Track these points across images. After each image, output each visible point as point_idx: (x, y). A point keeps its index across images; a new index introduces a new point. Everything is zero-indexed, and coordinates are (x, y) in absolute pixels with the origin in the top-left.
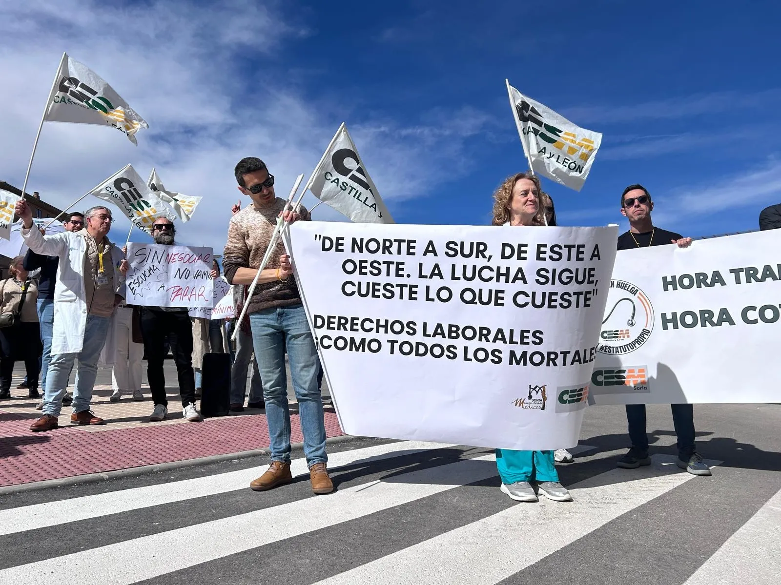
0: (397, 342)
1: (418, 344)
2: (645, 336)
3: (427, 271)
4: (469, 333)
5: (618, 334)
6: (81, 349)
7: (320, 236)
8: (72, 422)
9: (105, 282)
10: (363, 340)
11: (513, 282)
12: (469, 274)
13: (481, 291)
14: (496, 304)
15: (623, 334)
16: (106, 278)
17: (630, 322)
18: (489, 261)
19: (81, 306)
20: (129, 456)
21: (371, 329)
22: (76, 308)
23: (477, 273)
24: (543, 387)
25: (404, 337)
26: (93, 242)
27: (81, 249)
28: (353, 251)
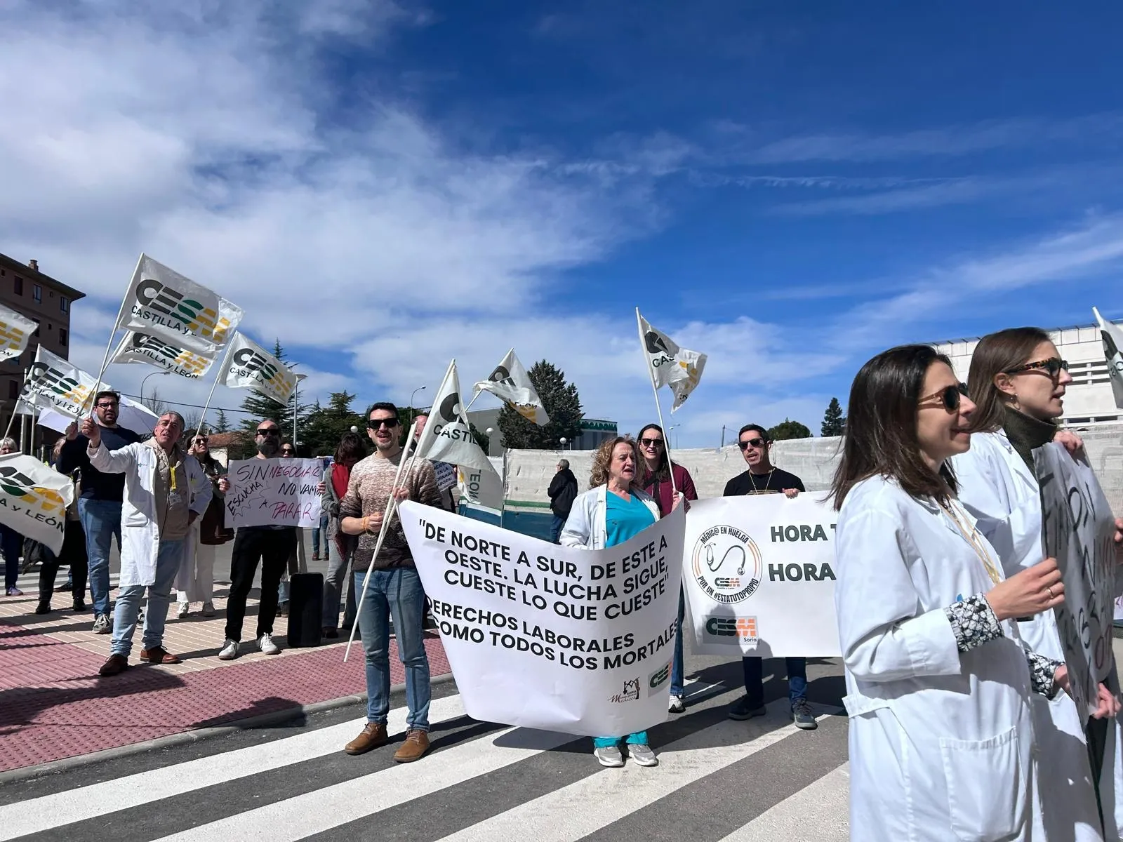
0: (499, 634)
1: (519, 639)
2: (754, 586)
3: (522, 578)
4: (564, 642)
5: (728, 582)
6: (154, 581)
7: (424, 521)
8: (141, 660)
9: (179, 500)
10: (466, 629)
11: (604, 598)
12: (561, 590)
13: (573, 606)
14: (589, 618)
15: (733, 582)
16: (179, 496)
17: (740, 571)
18: (579, 580)
19: (152, 531)
20: (214, 708)
21: (474, 619)
22: (147, 534)
23: (568, 590)
24: (637, 680)
25: (505, 630)
26: (163, 455)
27: (151, 465)
28: (453, 544)
